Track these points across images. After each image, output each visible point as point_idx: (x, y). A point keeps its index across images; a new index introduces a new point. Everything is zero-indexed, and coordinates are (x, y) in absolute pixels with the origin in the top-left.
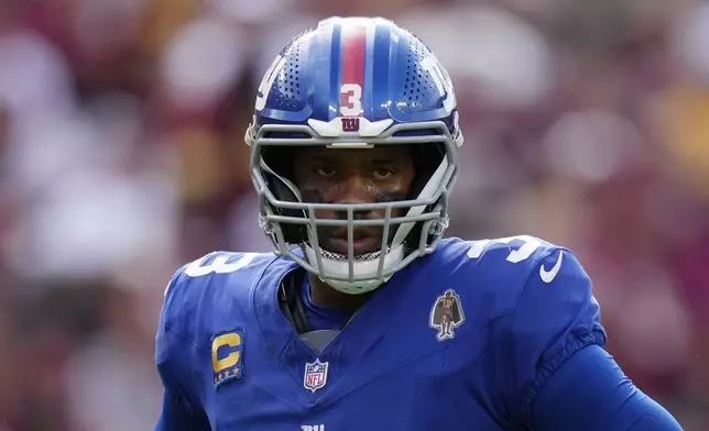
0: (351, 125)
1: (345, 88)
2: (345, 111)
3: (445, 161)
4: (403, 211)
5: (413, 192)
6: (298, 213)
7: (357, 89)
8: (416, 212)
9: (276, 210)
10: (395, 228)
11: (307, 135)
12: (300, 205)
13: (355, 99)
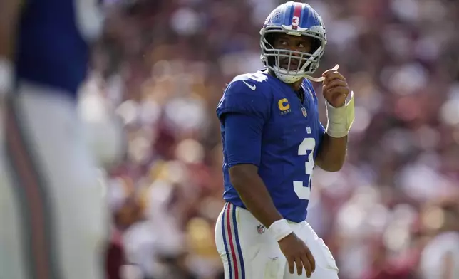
0: (295, 28)
1: (294, 18)
2: (293, 24)
3: (320, 48)
4: (308, 57)
5: (312, 52)
6: (273, 52)
7: (298, 18)
8: (312, 58)
9: (266, 52)
10: (304, 62)
11: (280, 29)
12: (273, 50)
13: (297, 21)
